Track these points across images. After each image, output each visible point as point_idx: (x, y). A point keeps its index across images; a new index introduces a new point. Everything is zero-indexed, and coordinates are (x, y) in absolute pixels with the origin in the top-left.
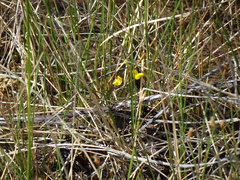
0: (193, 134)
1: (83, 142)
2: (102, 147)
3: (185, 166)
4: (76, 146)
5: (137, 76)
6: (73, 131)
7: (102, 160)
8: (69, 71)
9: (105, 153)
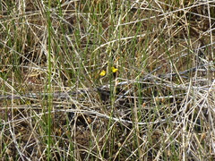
0: (146, 105)
1: (82, 108)
2: (93, 112)
3: (141, 123)
4: (78, 111)
5: (114, 70)
6: (76, 102)
7: (93, 119)
8: (75, 66)
9: (95, 115)
